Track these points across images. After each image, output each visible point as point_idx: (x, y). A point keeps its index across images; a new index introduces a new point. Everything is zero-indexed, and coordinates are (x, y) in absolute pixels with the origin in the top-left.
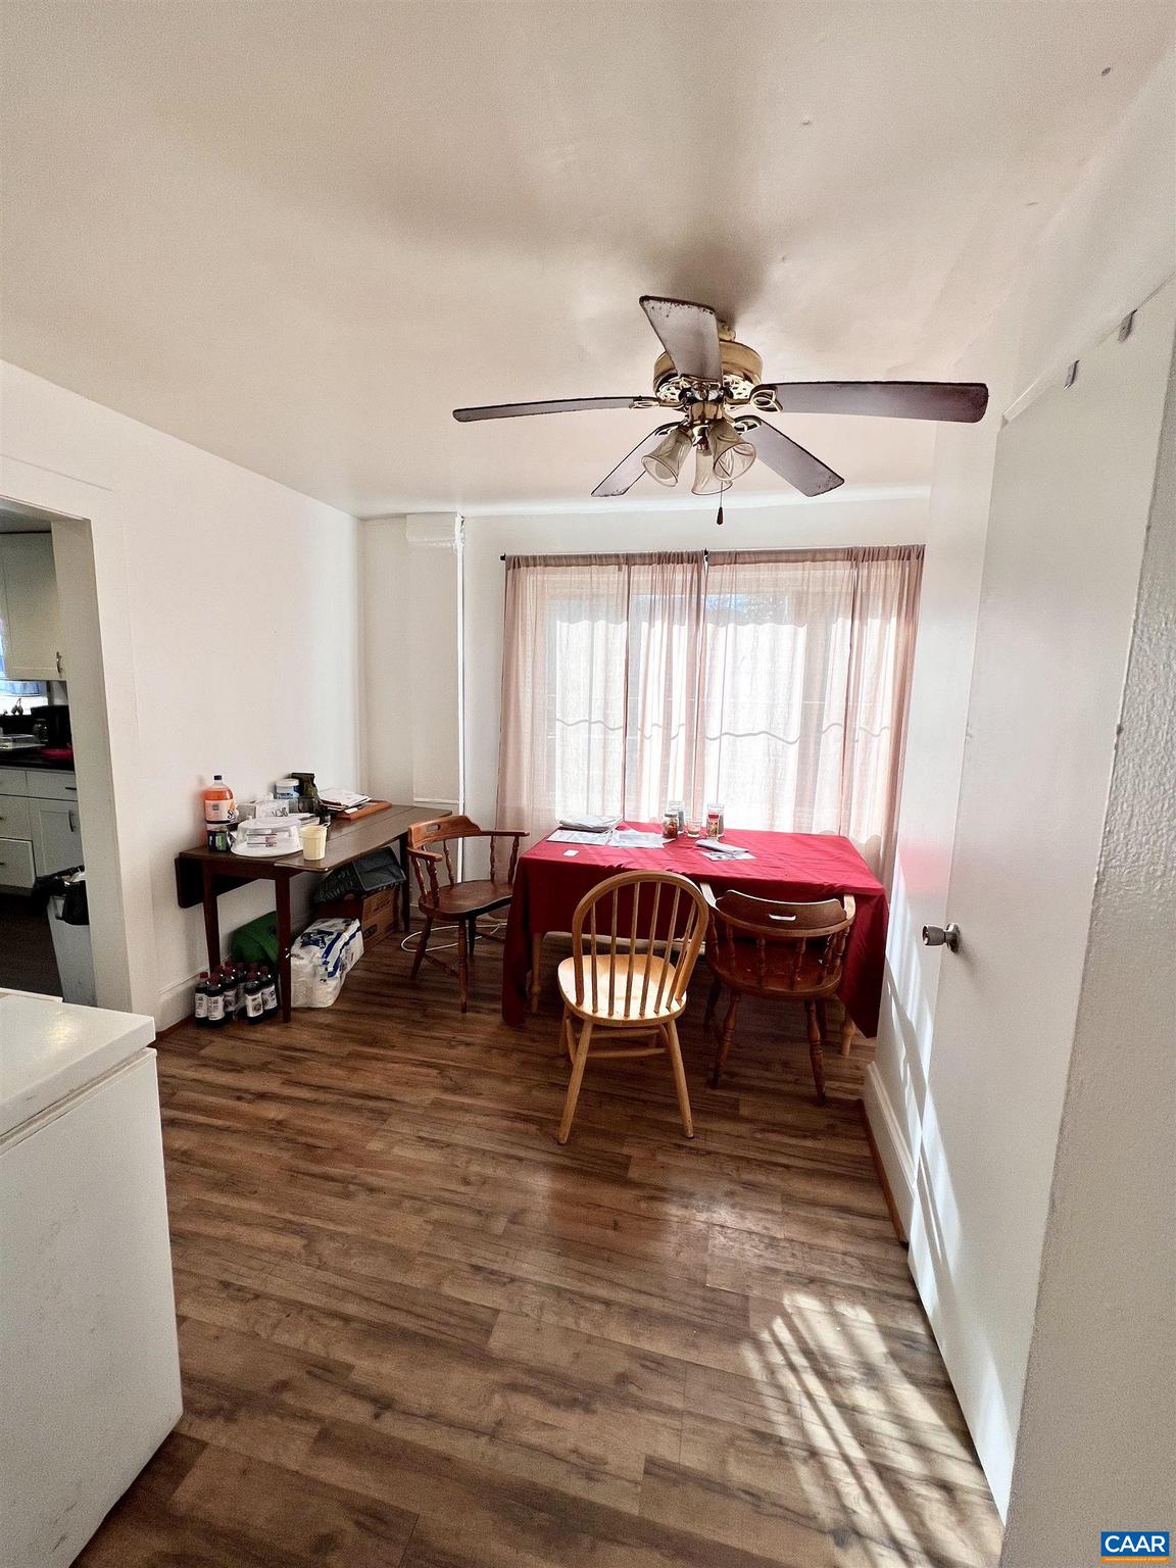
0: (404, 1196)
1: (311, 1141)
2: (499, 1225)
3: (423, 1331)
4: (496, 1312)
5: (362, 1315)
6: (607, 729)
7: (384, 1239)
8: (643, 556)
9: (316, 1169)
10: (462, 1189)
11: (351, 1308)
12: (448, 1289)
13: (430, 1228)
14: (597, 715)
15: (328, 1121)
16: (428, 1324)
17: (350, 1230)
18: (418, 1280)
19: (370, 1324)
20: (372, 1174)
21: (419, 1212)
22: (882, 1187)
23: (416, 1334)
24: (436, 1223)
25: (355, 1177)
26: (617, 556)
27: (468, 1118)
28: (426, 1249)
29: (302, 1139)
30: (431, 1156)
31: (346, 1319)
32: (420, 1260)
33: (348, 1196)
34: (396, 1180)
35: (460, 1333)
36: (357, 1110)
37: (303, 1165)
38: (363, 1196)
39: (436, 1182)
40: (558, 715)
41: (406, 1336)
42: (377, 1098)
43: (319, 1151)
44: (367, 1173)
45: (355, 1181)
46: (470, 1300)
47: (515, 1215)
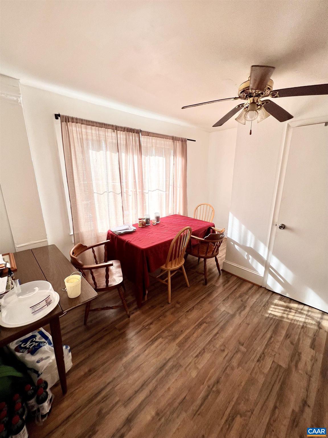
0: (224, 372)
1: (179, 400)
2: (243, 349)
3: (280, 383)
4: (273, 361)
5: (274, 401)
6: (115, 194)
7: (243, 384)
8: (121, 127)
9: (198, 402)
10: (226, 353)
11: (271, 404)
12: (266, 371)
13: (240, 368)
14: (111, 189)
15: (169, 389)
16: (278, 381)
17: (236, 396)
18: (261, 379)
19: (278, 399)
20: (209, 379)
21: (233, 369)
22: (246, 281)
23: (281, 385)
24: (239, 365)
25: (209, 387)
26: (113, 126)
27: (192, 339)
28: (249, 372)
29: (176, 404)
30: (207, 356)
31: (275, 407)
32: (253, 375)
33: (218, 392)
34: (215, 371)
35: (281, 374)
36: (167, 374)
37: (194, 407)
38: (220, 386)
39: (220, 359)
40: (95, 191)
41: (281, 388)
42: (165, 365)
43: (187, 398)
44: (208, 381)
45: (211, 387)
46: (270, 367)
47: (240, 343)
